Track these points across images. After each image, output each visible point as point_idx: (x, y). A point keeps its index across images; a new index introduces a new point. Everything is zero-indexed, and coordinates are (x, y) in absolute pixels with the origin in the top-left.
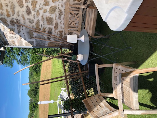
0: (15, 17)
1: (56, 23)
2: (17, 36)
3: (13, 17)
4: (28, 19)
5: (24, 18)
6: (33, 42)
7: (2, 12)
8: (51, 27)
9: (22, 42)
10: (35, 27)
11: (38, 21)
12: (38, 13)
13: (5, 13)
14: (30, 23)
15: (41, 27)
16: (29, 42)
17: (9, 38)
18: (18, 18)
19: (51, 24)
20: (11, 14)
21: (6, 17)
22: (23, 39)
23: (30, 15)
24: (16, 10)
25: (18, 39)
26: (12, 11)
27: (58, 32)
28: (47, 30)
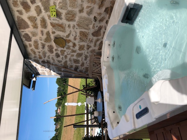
0: (46, 59)
1: (82, 63)
2: (47, 69)
3: (44, 59)
4: (57, 60)
5: (53, 60)
6: (61, 73)
7: (35, 56)
8: (77, 65)
9: (51, 73)
10: (63, 64)
11: (66, 61)
12: (66, 57)
13: (38, 57)
14: (58, 63)
15: (68, 65)
16: (58, 73)
17: (40, 71)
18: (48, 59)
19: (78, 63)
20: (43, 57)
21: (38, 59)
22: (52, 71)
23: (59, 57)
24: (47, 55)
25: (48, 71)
26: (44, 56)
27: (84, 68)
28: (74, 67)
